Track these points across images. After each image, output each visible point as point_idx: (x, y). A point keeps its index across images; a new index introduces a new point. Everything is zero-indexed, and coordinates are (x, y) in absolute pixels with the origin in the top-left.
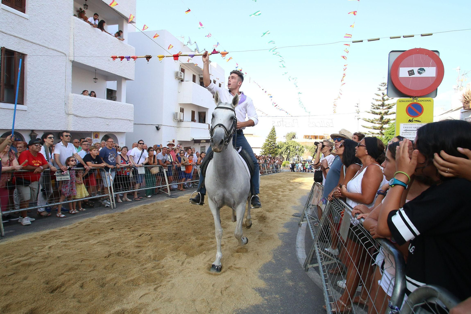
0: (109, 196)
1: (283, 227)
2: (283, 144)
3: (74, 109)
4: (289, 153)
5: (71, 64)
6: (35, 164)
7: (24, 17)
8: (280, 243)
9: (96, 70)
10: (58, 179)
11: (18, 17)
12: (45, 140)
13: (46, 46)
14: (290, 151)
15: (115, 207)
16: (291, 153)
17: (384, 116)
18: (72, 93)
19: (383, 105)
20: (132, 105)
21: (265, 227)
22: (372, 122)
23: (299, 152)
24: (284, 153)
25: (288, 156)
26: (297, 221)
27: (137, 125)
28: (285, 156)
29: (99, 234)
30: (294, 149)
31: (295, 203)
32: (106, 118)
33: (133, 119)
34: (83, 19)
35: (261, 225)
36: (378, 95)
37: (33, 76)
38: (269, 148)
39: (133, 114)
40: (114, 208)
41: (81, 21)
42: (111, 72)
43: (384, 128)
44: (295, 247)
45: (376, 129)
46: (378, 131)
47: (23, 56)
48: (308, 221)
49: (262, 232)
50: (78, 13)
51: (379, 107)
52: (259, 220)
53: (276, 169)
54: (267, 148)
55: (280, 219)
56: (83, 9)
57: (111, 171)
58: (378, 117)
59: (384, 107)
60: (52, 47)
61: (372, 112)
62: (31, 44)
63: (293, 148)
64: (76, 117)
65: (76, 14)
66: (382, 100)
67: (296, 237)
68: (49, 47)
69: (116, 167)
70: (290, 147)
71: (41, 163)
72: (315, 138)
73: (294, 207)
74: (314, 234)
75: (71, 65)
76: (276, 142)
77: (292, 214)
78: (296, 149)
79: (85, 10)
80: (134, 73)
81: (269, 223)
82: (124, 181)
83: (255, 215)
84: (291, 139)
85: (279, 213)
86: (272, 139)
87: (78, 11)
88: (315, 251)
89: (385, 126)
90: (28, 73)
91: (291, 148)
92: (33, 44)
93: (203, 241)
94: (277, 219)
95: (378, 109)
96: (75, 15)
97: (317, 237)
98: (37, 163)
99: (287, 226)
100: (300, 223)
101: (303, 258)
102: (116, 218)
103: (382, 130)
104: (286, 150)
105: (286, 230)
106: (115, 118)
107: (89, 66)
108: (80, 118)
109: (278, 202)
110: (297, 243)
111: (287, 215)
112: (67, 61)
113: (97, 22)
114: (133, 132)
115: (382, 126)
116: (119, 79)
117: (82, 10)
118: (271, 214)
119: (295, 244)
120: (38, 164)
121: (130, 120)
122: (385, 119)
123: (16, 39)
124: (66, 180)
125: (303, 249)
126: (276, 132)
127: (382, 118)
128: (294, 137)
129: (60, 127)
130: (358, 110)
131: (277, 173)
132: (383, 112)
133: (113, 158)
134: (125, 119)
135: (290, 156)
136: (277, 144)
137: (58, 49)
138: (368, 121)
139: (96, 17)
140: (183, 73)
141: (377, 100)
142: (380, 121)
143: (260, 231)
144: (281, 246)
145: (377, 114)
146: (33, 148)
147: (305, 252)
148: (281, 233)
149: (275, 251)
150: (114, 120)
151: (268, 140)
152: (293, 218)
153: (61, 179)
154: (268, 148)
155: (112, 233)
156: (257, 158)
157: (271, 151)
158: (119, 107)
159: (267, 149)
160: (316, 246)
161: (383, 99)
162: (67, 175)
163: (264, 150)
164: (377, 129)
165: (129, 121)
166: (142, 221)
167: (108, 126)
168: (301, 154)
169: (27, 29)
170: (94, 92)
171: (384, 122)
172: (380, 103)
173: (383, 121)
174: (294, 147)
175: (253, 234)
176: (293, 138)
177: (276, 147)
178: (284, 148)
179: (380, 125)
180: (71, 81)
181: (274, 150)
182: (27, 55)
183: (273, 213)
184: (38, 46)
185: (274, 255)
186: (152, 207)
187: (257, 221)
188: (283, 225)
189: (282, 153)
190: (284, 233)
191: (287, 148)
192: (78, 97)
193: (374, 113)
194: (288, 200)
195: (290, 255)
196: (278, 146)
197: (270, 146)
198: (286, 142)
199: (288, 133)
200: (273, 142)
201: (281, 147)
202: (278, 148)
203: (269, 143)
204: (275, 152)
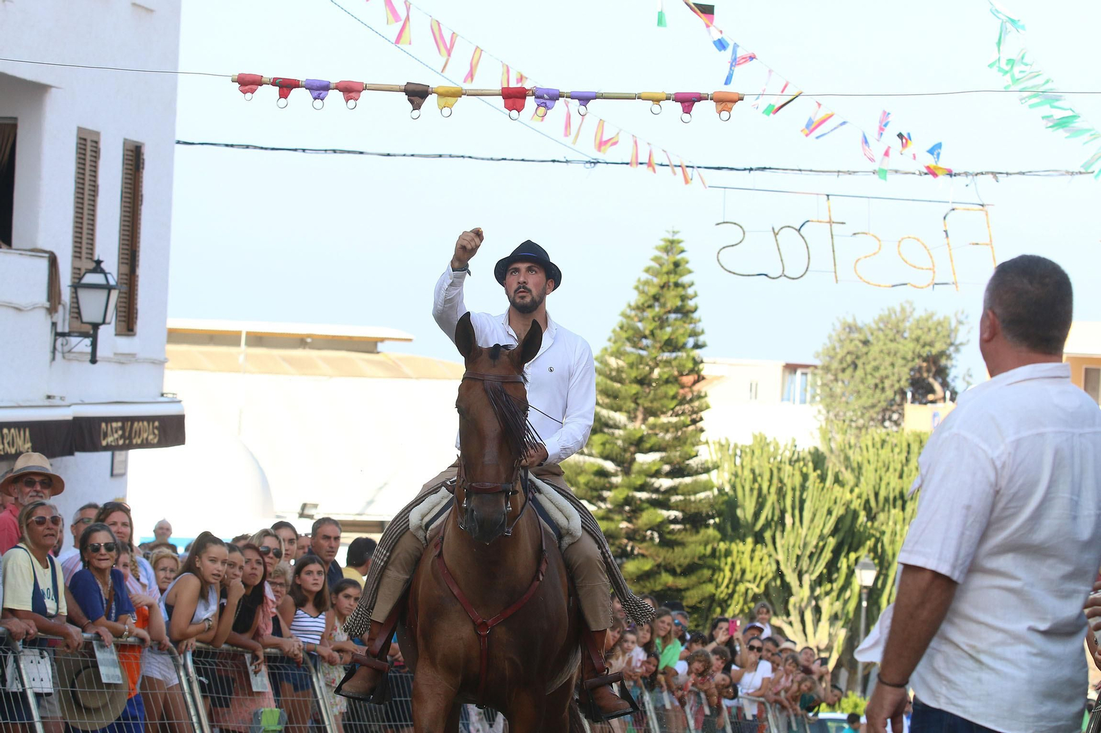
2: (791, 478)
24: (801, 594)
70: (888, 521)
76: (705, 454)
84: (890, 412)
86: (650, 414)
104: (837, 553)
136: (719, 478)
151: (602, 426)
176: (921, 390)
178: (808, 532)
181: (679, 557)
189: (779, 593)
191: (847, 535)
196: (727, 508)
197: (628, 501)
198: (823, 448)
199: (851, 328)
200: (655, 456)
201: (766, 513)
202: (733, 527)
203: (610, 466)
204: (682, 582)
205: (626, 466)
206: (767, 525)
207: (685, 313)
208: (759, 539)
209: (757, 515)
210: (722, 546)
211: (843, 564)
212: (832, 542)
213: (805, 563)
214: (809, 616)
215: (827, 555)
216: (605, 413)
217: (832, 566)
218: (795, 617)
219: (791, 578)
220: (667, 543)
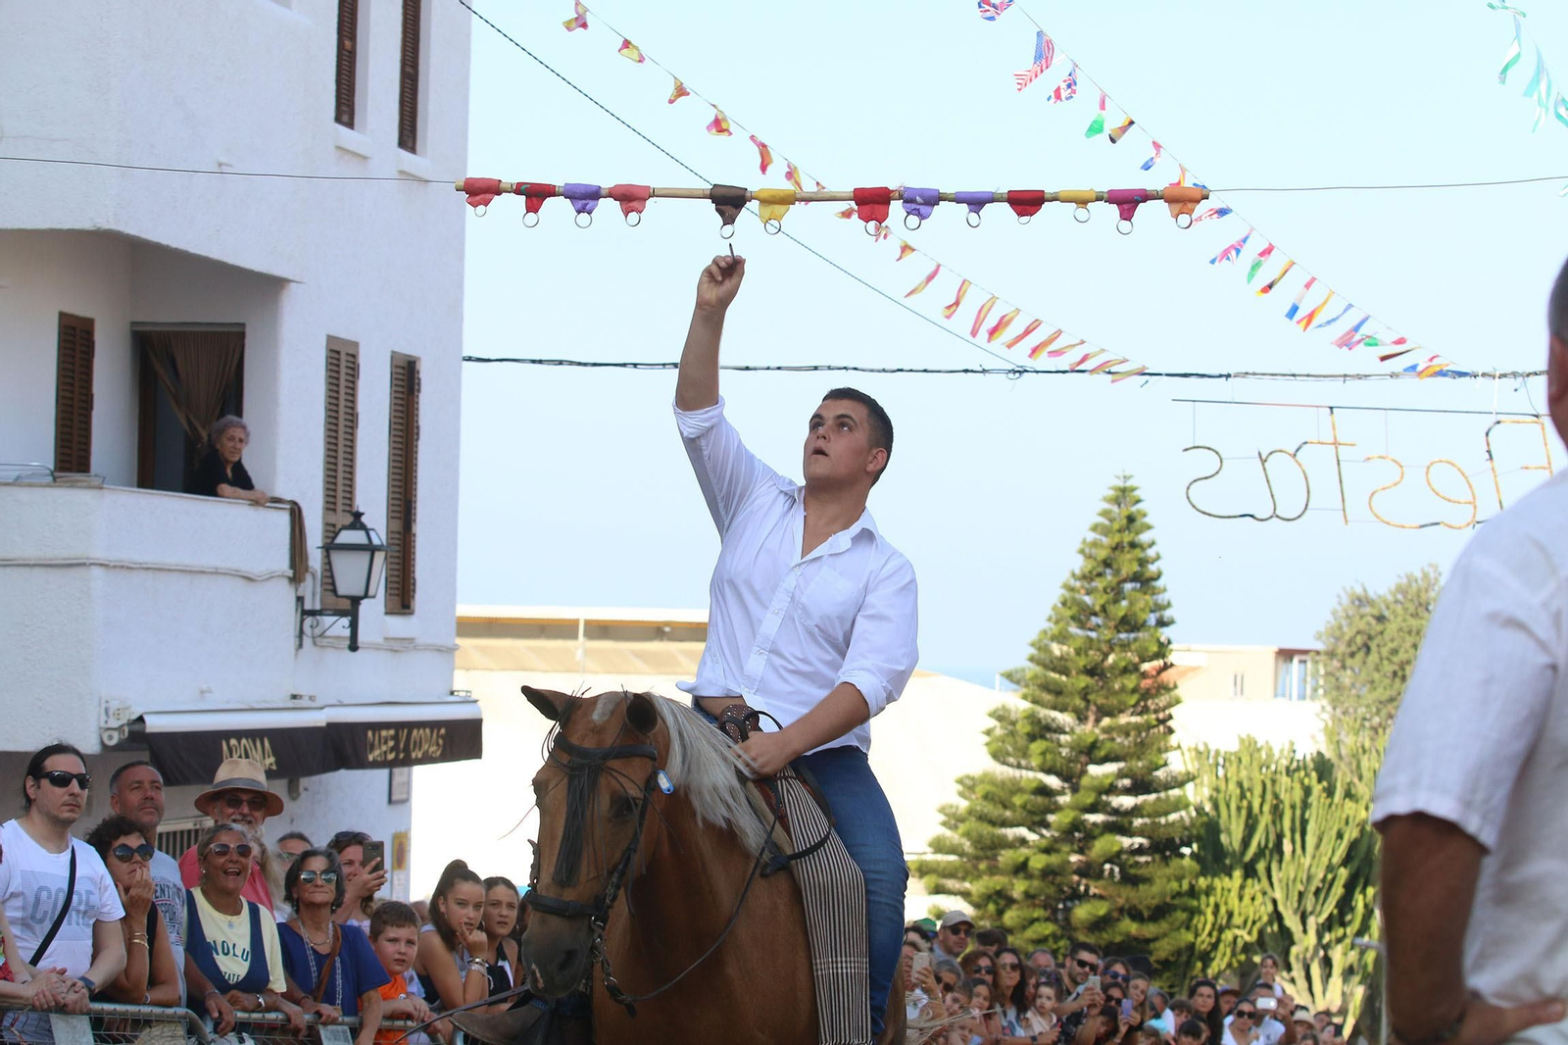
2: (1289, 792)
24: (1306, 942)
38: (1048, 873)
54: (1021, 869)
76: (1176, 763)
86: (1102, 711)
104: (1350, 887)
136: (1196, 795)
151: (1042, 730)
154: (1038, 862)
159: (1019, 888)
178: (1312, 860)
181: (1147, 896)
189: (1277, 941)
196: (1208, 832)
197: (1076, 825)
198: (1328, 754)
200: (1111, 768)
202: (1214, 858)
203: (1053, 782)
204: (1150, 930)
205: (1071, 778)
206: (1260, 853)
207: (1145, 581)
208: (1250, 872)
209: (1246, 842)
210: (1202, 882)
212: (1343, 873)
213: (1309, 903)
214: (1316, 971)
215: (1338, 891)
216: (1044, 713)
217: (1345, 904)
218: (1298, 972)
219: (1292, 922)
220: (1131, 879)
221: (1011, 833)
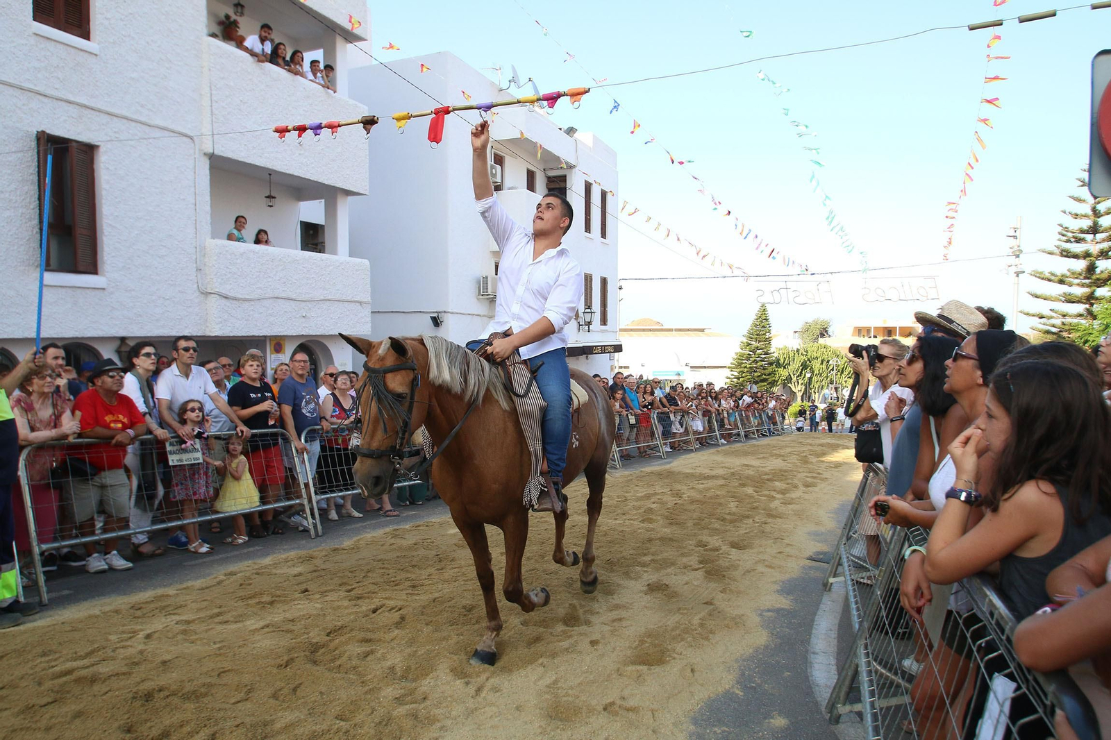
0: (304, 505)
1: (778, 591)
2: (791, 354)
3: (219, 280)
4: (810, 379)
5: (208, 162)
6: (112, 425)
7: (86, 51)
8: (761, 638)
9: (270, 175)
10: (173, 460)
11: (73, 50)
12: (136, 361)
13: (143, 119)
14: (813, 372)
15: (320, 534)
16: (815, 379)
17: (1097, 262)
18: (213, 238)
19: (1094, 230)
20: (366, 262)
21: (724, 591)
22: (1061, 282)
23: (839, 376)
24: (794, 379)
25: (806, 389)
26: (819, 575)
27: (381, 314)
28: (798, 389)
29: (271, 603)
30: (824, 366)
31: (818, 523)
32: (300, 298)
33: (370, 300)
34: (233, 43)
35: (713, 585)
36: (1079, 200)
37: (117, 200)
38: (750, 368)
39: (369, 286)
40: (317, 535)
41: (229, 48)
42: (307, 177)
43: (1097, 299)
44: (807, 651)
45: (1073, 302)
46: (1080, 308)
47: (89, 150)
48: (848, 578)
49: (712, 607)
50: (222, 27)
51: (1082, 236)
52: (706, 572)
53: (771, 426)
54: (746, 367)
55: (770, 570)
56: (234, 17)
57: (306, 437)
58: (1081, 265)
59: (1099, 236)
60: (158, 121)
61: (1062, 254)
62: (105, 118)
63: (822, 363)
64: (224, 299)
65: (217, 30)
66: (1090, 213)
67: (813, 621)
68: (152, 123)
69: (318, 429)
70: (814, 363)
71: (125, 420)
72: (886, 333)
73: (816, 535)
74: (859, 616)
75: (207, 166)
76: (772, 350)
77: (808, 553)
78: (831, 368)
79: (239, 19)
80: (367, 176)
81: (735, 580)
82: (341, 465)
83: (697, 558)
84: (816, 340)
85: (768, 550)
86: (760, 342)
87: (220, 23)
88: (857, 666)
89: (1100, 292)
90: (104, 193)
91: (816, 365)
92: (112, 117)
93: (541, 630)
94: (761, 568)
95: (1079, 240)
96: (213, 35)
97: (866, 625)
98: (116, 421)
99: (788, 588)
100: (828, 580)
101: (829, 683)
102: (318, 562)
103: (1092, 305)
104: (802, 370)
105: (784, 601)
106: (322, 298)
107: (251, 164)
108: (234, 302)
109: (770, 520)
110: (814, 640)
111: (792, 556)
112: (197, 156)
113: (268, 48)
114: (369, 333)
115: (1093, 293)
116: (330, 194)
117: (232, 20)
118: (743, 553)
119: (808, 641)
120: (120, 425)
121: (360, 303)
122: (1102, 272)
123: (71, 108)
124: (193, 462)
125: (832, 658)
126: (772, 320)
127: (1091, 269)
128: (824, 332)
129: (186, 327)
130: (1016, 248)
131: (772, 438)
132: (1095, 249)
133: (312, 406)
134: (349, 299)
135: (812, 386)
136: (776, 355)
137: (172, 127)
138: (1049, 280)
139: (265, 32)
140: (499, 167)
141: (1076, 216)
142: (1086, 278)
143: (706, 603)
144: (766, 647)
145: (1076, 256)
146: (103, 382)
147: (835, 667)
148: (769, 611)
149: (744, 660)
150: (320, 302)
151: (749, 344)
152: (810, 567)
153: (181, 460)
154: (748, 366)
155: (302, 602)
156: (714, 395)
157: (756, 374)
158: (331, 268)
159: (746, 370)
160: (861, 651)
161: (1094, 210)
162: (194, 450)
163: (736, 374)
164: (1079, 302)
165: (358, 304)
166: (384, 570)
167: (304, 320)
168: (846, 382)
169: (97, 81)
170: (266, 232)
171: (1098, 279)
172: (1086, 224)
173: (1094, 277)
174: (825, 363)
175: (685, 611)
176: (822, 335)
177: (771, 364)
178: (796, 365)
179: (1086, 290)
180: (208, 208)
181: (767, 372)
182: (98, 147)
183: (752, 551)
184: (125, 121)
185: (743, 674)
186: (414, 533)
187: (700, 573)
188: (777, 587)
189: (789, 379)
190: (778, 611)
191: (804, 366)
192: (227, 249)
193: (1066, 254)
194: (798, 514)
195: (789, 675)
196: (778, 360)
197: (755, 360)
198: (799, 348)
199: (807, 323)
200: (761, 351)
201: (786, 361)
202: (779, 365)
203: (751, 353)
204: (767, 377)
205: (755, 353)
206: (786, 364)
207: (766, 320)
208: (785, 368)
209: (784, 362)
210: (776, 369)
211: (803, 372)
212: (801, 368)
213: (795, 372)
214: (796, 384)
215: (800, 370)
216: (749, 342)
217: (801, 373)
218: (793, 384)
219: (792, 376)
220: (764, 369)
221: (744, 361)
